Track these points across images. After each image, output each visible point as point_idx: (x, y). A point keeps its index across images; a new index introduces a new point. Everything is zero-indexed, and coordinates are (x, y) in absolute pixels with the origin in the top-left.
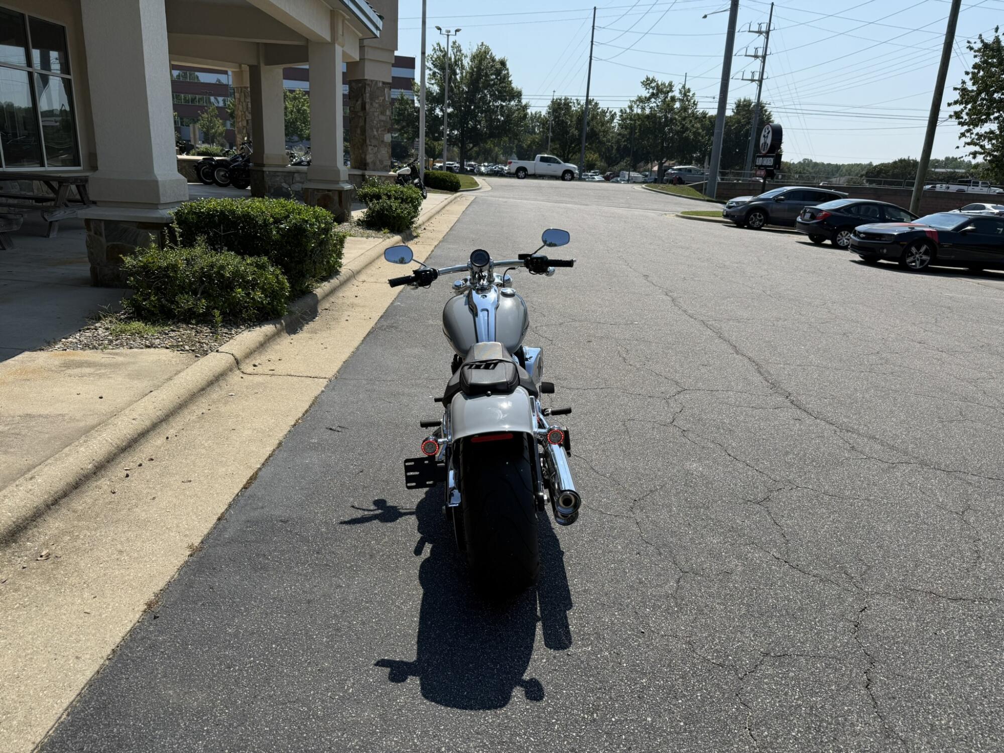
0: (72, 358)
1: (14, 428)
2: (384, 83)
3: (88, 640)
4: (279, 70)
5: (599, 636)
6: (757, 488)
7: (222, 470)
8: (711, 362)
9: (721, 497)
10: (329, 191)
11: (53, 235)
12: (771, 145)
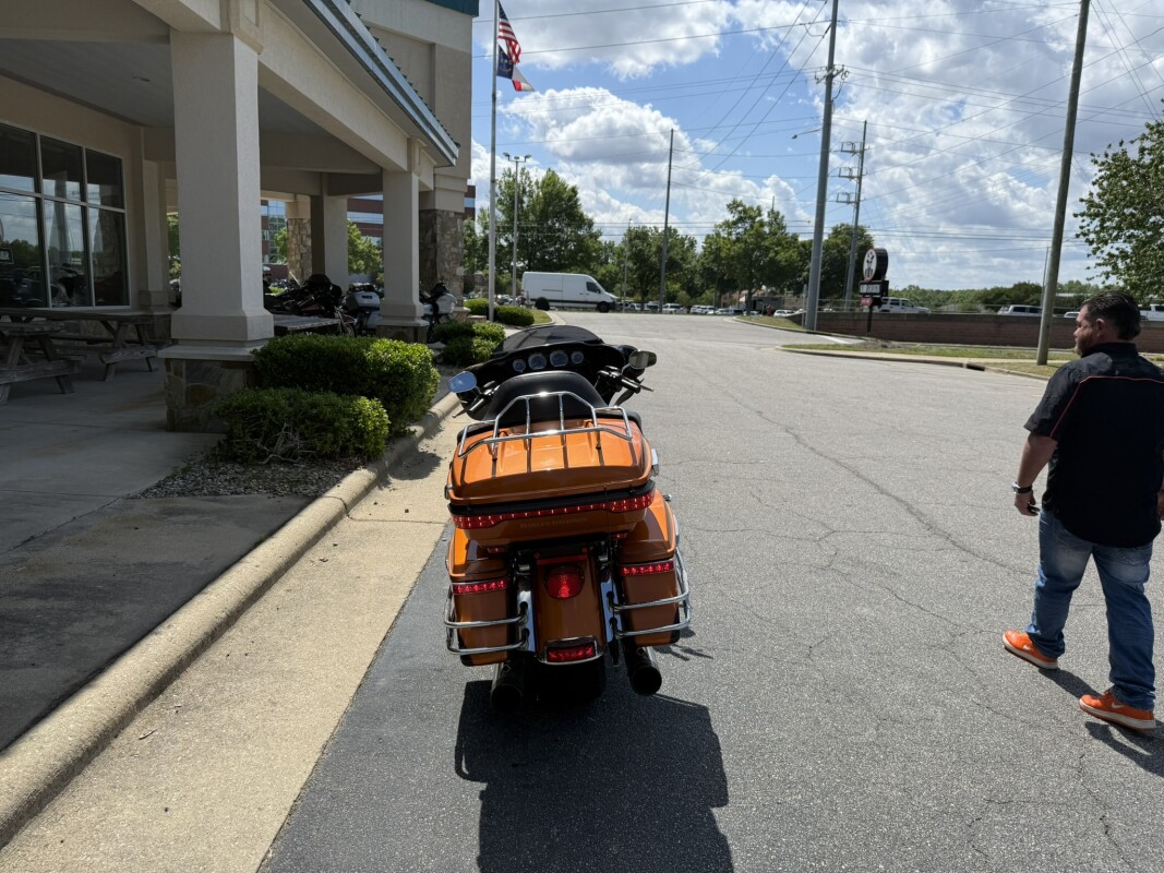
0: (171, 505)
1: (133, 577)
2: (456, 213)
3: (266, 791)
4: (343, 201)
5: (806, 784)
6: (939, 632)
7: (358, 619)
8: (856, 502)
9: (902, 643)
10: (403, 327)
11: (110, 377)
12: (877, 271)
